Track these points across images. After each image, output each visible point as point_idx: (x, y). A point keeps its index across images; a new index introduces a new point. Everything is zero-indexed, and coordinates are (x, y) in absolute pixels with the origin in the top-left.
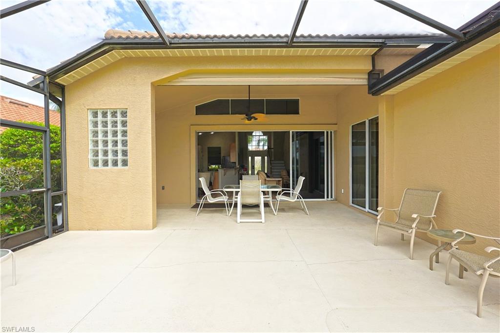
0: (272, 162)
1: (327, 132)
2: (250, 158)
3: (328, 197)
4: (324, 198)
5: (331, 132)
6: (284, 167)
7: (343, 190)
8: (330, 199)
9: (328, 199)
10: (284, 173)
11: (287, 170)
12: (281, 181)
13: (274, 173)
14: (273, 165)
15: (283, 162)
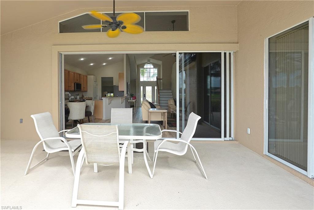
0: (160, 91)
1: (225, 54)
2: (142, 87)
3: (225, 136)
4: (220, 137)
5: (230, 54)
6: (172, 96)
7: (249, 130)
8: (228, 138)
9: (226, 139)
10: (172, 102)
11: (174, 99)
12: (166, 114)
13: (162, 102)
14: (161, 94)
15: (171, 91)
